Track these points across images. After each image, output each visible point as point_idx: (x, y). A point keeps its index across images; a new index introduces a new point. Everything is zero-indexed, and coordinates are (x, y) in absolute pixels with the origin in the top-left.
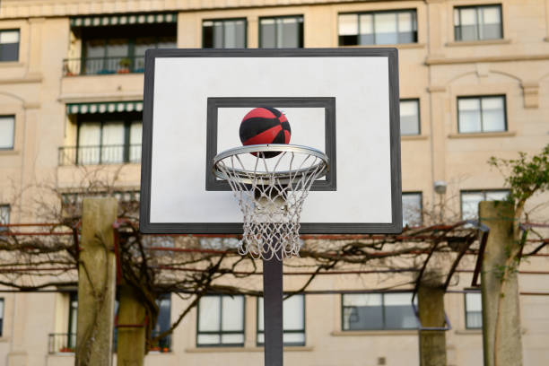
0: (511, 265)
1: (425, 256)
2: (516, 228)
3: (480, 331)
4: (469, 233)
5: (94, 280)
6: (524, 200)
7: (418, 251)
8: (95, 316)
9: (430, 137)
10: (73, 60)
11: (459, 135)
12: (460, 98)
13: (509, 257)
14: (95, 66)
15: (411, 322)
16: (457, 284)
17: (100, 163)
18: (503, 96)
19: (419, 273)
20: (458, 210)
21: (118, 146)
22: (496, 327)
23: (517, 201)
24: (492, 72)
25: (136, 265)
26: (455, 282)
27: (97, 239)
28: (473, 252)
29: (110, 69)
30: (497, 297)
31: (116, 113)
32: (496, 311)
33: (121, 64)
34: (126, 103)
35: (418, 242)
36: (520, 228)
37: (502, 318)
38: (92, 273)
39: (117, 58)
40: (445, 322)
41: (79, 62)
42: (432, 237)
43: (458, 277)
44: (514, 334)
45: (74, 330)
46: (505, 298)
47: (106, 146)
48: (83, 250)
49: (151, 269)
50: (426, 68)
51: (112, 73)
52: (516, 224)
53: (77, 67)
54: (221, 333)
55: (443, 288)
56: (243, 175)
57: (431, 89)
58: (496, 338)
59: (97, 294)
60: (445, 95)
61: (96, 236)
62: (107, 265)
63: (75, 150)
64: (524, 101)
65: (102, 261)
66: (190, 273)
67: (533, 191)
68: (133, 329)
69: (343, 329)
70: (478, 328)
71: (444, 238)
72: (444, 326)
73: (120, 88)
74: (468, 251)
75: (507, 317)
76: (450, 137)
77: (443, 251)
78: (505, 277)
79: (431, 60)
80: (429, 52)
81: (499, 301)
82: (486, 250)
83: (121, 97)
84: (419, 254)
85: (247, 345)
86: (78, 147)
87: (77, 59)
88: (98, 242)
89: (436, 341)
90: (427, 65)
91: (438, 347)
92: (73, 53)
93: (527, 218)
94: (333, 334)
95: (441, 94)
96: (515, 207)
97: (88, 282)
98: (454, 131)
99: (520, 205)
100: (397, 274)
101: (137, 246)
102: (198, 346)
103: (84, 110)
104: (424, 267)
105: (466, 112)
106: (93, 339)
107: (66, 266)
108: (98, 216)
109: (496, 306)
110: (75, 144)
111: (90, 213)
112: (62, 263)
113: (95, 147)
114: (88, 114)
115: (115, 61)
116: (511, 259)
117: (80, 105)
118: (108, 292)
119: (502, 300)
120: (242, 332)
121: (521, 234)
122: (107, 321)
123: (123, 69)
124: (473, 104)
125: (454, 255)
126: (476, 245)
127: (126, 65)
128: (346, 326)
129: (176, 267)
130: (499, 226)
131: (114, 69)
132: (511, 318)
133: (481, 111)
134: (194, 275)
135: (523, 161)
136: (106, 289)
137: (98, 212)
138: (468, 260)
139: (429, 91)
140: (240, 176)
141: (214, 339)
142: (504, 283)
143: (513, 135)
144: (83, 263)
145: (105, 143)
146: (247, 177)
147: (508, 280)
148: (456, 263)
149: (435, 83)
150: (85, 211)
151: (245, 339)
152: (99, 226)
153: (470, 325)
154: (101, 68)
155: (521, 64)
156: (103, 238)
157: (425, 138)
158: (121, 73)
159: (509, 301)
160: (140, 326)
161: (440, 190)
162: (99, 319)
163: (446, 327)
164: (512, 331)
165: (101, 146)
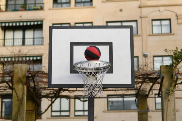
0: (172, 89)
1: (140, 84)
2: (174, 75)
3: (161, 110)
4: (156, 76)
5: (18, 95)
6: (177, 65)
7: (137, 82)
8: (19, 108)
9: (141, 35)
10: (3, 5)
11: (153, 35)
12: (153, 20)
13: (171, 86)
14: (11, 7)
15: (134, 107)
16: (152, 95)
17: (13, 45)
18: (170, 20)
19: (138, 91)
20: (152, 67)
21: (20, 39)
22: (167, 112)
23: (174, 65)
24: (165, 10)
25: (31, 88)
26: (151, 94)
27: (20, 80)
28: (158, 83)
29: (17, 9)
30: (167, 101)
31: (20, 26)
32: (167, 106)
33: (21, 7)
34: (23, 22)
35: (138, 79)
36: (175, 75)
37: (169, 108)
38: (18, 92)
39: (20, 4)
40: (148, 109)
41: (5, 6)
42: (143, 77)
43: (153, 92)
44: (173, 115)
45: (3, 110)
46: (170, 101)
47: (15, 39)
48: (14, 84)
49: (37, 89)
50: (140, 9)
51: (18, 10)
52: (174, 74)
53: (4, 8)
54: (60, 111)
55: (147, 96)
56: (83, 69)
57: (142, 17)
58: (167, 116)
59: (20, 100)
60: (147, 19)
61: (19, 79)
62: (23, 89)
63: (3, 40)
64: (178, 21)
65: (21, 88)
66: (52, 91)
67: (180, 61)
68: (30, 112)
69: (108, 110)
70: (160, 109)
71: (147, 78)
72: (147, 110)
73: (21, 16)
74: (156, 83)
75: (171, 108)
76: (149, 35)
77: (147, 82)
78: (170, 93)
79: (142, 5)
80: (141, 2)
81: (168, 102)
82: (163, 83)
83: (22, 20)
84: (138, 84)
85: (71, 116)
86: (4, 39)
87: (4, 5)
88: (20, 81)
89: (144, 116)
90: (140, 7)
91: (145, 118)
92: (2, 2)
93: (178, 71)
94: (104, 112)
95: (146, 19)
96: (174, 67)
97: (16, 96)
98: (151, 33)
99: (175, 67)
100: (130, 91)
101: (32, 81)
102: (52, 116)
103: (7, 25)
104: (140, 88)
105: (155, 25)
106: (18, 117)
107: (5, 88)
108: (20, 71)
109: (167, 104)
110: (3, 38)
111: (17, 70)
112: (3, 87)
113: (11, 39)
114: (9, 26)
115: (19, 6)
116: (172, 87)
117: (5, 23)
118: (24, 99)
119: (169, 102)
120: (69, 111)
121: (176, 77)
122: (23, 110)
123: (22, 9)
124: (158, 23)
125: (151, 84)
126: (159, 80)
127: (23, 7)
128: (109, 109)
129: (46, 88)
130: (168, 74)
131: (19, 9)
132: (172, 108)
133: (161, 25)
134: (53, 91)
135: (177, 50)
136: (23, 98)
137: (20, 69)
138: (156, 86)
139: (141, 18)
140: (82, 69)
141: (58, 114)
142: (170, 96)
143: (173, 35)
144: (14, 89)
145: (15, 37)
146: (84, 70)
147: (171, 95)
148: (152, 87)
149: (144, 14)
150: (15, 69)
151: (70, 113)
152: (20, 75)
153: (157, 108)
154: (14, 8)
155: (177, 7)
156: (22, 80)
157: (139, 36)
158: (21, 10)
159: (171, 102)
160: (33, 111)
161: (145, 56)
162: (20, 109)
163: (148, 111)
164: (172, 113)
165: (14, 39)
